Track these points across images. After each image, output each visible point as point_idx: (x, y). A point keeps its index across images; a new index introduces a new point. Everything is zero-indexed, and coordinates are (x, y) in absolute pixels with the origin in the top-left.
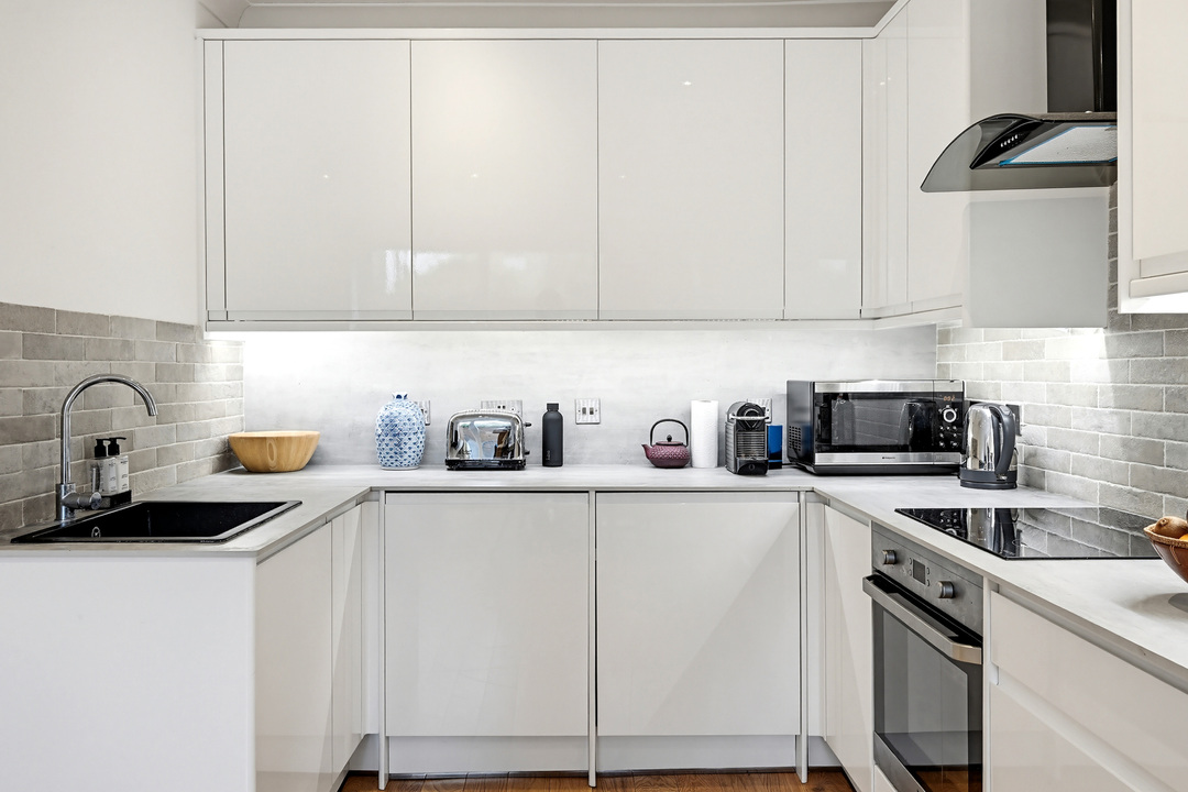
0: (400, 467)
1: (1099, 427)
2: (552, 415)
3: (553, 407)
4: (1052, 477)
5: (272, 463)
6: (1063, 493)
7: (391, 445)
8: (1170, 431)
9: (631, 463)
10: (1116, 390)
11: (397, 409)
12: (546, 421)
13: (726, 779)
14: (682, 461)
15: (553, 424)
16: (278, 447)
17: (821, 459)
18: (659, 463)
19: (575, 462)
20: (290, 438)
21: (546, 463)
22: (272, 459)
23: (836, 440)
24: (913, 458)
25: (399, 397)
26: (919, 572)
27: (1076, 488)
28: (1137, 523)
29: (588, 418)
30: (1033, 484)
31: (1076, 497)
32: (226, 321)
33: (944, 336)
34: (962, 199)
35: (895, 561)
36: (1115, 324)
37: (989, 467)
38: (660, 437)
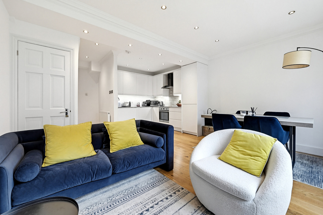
1: (168, 102)
3: (130, 102)
4: (165, 105)
8: (172, 102)
15: (130, 103)
17: (151, 105)
26: (164, 109)
29: (133, 103)
33: (155, 97)
34: (163, 89)
35: (161, 109)
36: (169, 96)
37: (161, 105)
38: (138, 104)
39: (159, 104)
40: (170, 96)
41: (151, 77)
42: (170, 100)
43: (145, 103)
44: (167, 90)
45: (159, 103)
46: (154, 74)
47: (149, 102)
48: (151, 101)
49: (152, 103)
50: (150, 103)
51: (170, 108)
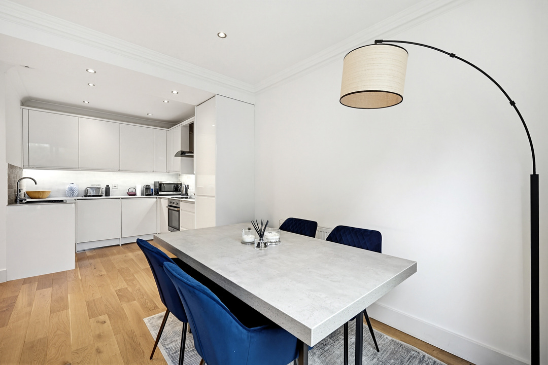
3: (108, 186)
7: (71, 192)
9: (124, 195)
11: (72, 185)
12: (106, 188)
14: (134, 194)
15: (108, 189)
16: (42, 193)
17: (160, 193)
18: (130, 195)
19: (112, 194)
20: (46, 191)
21: (106, 195)
23: (162, 190)
24: (175, 193)
25: (72, 183)
29: (115, 188)
32: (29, 167)
33: (179, 175)
34: (180, 157)
37: (184, 193)
38: (130, 191)
41: (161, 132)
43: (147, 188)
48: (160, 184)
51: (181, 201)
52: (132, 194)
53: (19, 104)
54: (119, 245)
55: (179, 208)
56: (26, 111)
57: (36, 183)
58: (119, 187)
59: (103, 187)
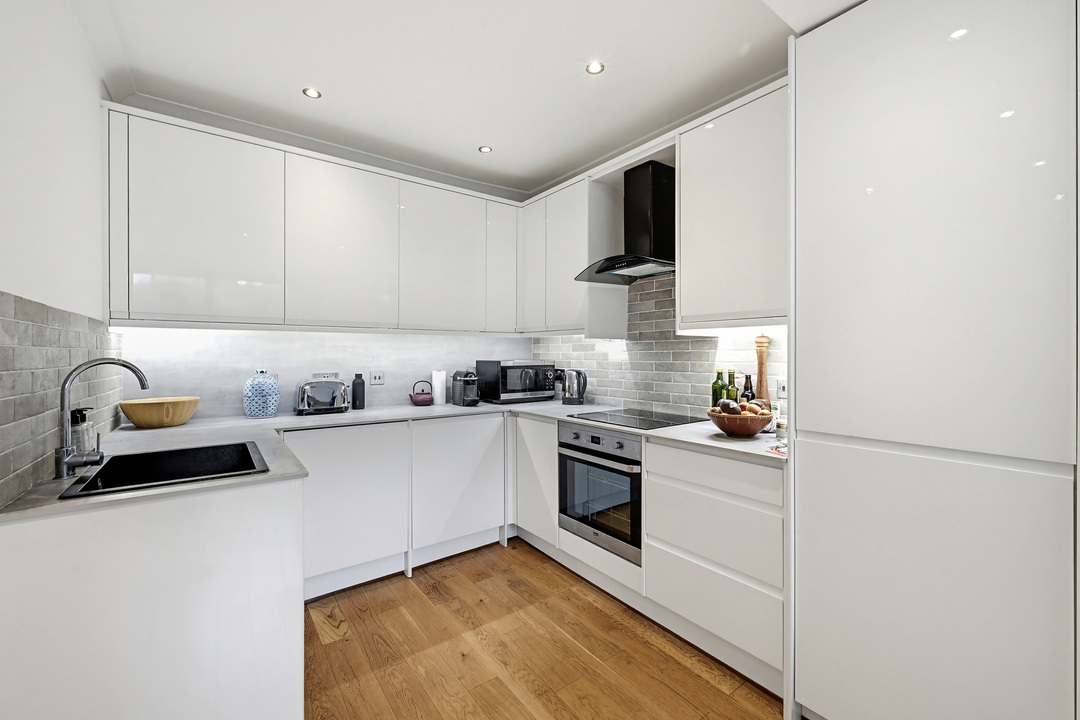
0: (266, 416)
1: (623, 378)
2: (359, 381)
3: (359, 376)
4: (598, 398)
5: (166, 420)
6: (604, 404)
7: (260, 402)
8: (655, 378)
9: (401, 404)
10: (631, 363)
11: (261, 379)
12: (354, 384)
13: (473, 555)
14: (430, 402)
15: (358, 385)
16: (174, 409)
17: (504, 396)
18: (417, 403)
19: (370, 406)
20: (184, 402)
21: (355, 407)
22: (167, 417)
23: (509, 388)
25: (262, 372)
26: (595, 440)
27: (612, 402)
28: (641, 413)
29: (377, 382)
30: (591, 402)
31: (611, 405)
32: (130, 319)
33: (537, 341)
34: (585, 285)
35: (577, 437)
36: (631, 338)
37: (575, 396)
38: (418, 390)
39: (559, 386)
40: (635, 336)
41: (503, 210)
42: (634, 366)
43: (467, 383)
44: (614, 296)
45: (560, 376)
46: (524, 188)
47: (494, 371)
48: (504, 370)
49: (513, 379)
50: (497, 382)
51: (648, 439)
52: (422, 400)
53: (94, 92)
54: (402, 574)
55: (638, 463)
56: (119, 121)
57: (143, 386)
58: (386, 380)
59: (348, 380)
